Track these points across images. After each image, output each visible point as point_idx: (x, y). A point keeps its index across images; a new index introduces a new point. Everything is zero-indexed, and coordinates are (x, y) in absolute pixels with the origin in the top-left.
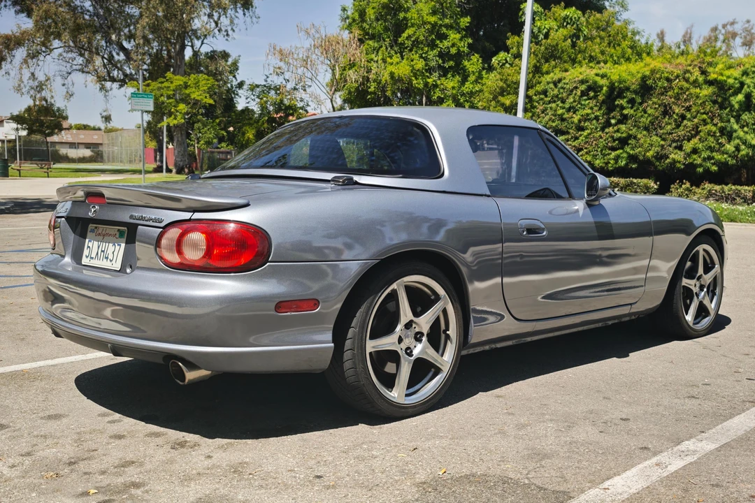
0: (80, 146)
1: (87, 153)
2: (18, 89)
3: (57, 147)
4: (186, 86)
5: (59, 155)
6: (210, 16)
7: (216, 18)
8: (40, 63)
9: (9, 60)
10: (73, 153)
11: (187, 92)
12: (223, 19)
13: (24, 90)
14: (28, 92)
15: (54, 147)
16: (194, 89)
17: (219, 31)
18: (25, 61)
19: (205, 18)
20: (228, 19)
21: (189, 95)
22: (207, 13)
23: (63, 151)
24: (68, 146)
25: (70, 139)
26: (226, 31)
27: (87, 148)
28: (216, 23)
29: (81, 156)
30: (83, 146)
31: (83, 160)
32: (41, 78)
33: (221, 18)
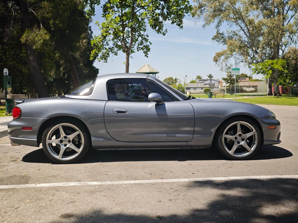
0: (251, 87)
1: (253, 89)
2: (222, 70)
3: (243, 88)
4: (273, 64)
5: (243, 90)
6: (289, 36)
7: (291, 37)
8: (228, 60)
9: (219, 61)
10: (248, 89)
11: (273, 66)
12: (294, 37)
13: (224, 70)
14: (225, 71)
15: (242, 87)
16: (276, 65)
17: (292, 42)
18: (224, 60)
19: (287, 38)
20: (296, 37)
21: (273, 67)
22: (288, 36)
23: (245, 89)
24: (246, 87)
25: (247, 85)
26: (296, 41)
27: (253, 87)
28: (291, 39)
29: (251, 90)
30: (252, 87)
31: (251, 92)
32: (229, 65)
33: (294, 36)
